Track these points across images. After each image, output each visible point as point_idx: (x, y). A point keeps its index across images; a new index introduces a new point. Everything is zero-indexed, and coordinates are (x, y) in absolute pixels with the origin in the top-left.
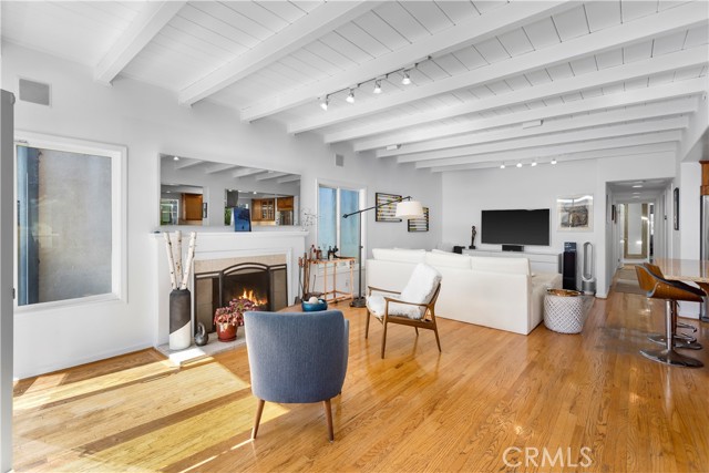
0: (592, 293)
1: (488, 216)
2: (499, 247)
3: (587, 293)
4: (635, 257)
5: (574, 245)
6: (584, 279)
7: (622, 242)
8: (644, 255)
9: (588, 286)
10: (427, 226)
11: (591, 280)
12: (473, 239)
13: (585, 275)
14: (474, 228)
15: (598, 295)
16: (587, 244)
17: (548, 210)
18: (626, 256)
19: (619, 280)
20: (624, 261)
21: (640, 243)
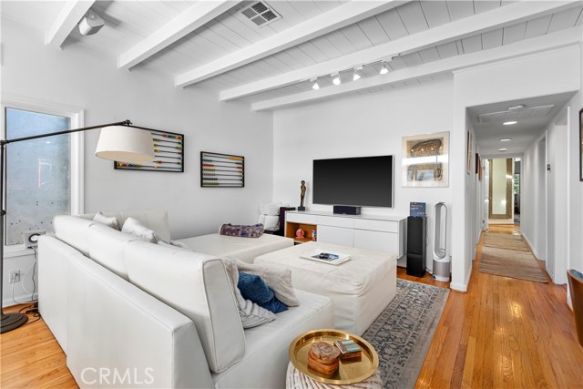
0: (447, 279)
1: (321, 167)
2: (330, 208)
3: (439, 278)
4: (500, 217)
5: (422, 206)
6: (436, 257)
7: (487, 201)
8: (508, 216)
9: (440, 269)
10: (243, 180)
11: (445, 260)
12: (302, 197)
13: (437, 250)
14: (303, 182)
15: (454, 285)
16: (440, 205)
17: (391, 157)
18: (491, 216)
19: (485, 250)
20: (489, 221)
21: (504, 202)
